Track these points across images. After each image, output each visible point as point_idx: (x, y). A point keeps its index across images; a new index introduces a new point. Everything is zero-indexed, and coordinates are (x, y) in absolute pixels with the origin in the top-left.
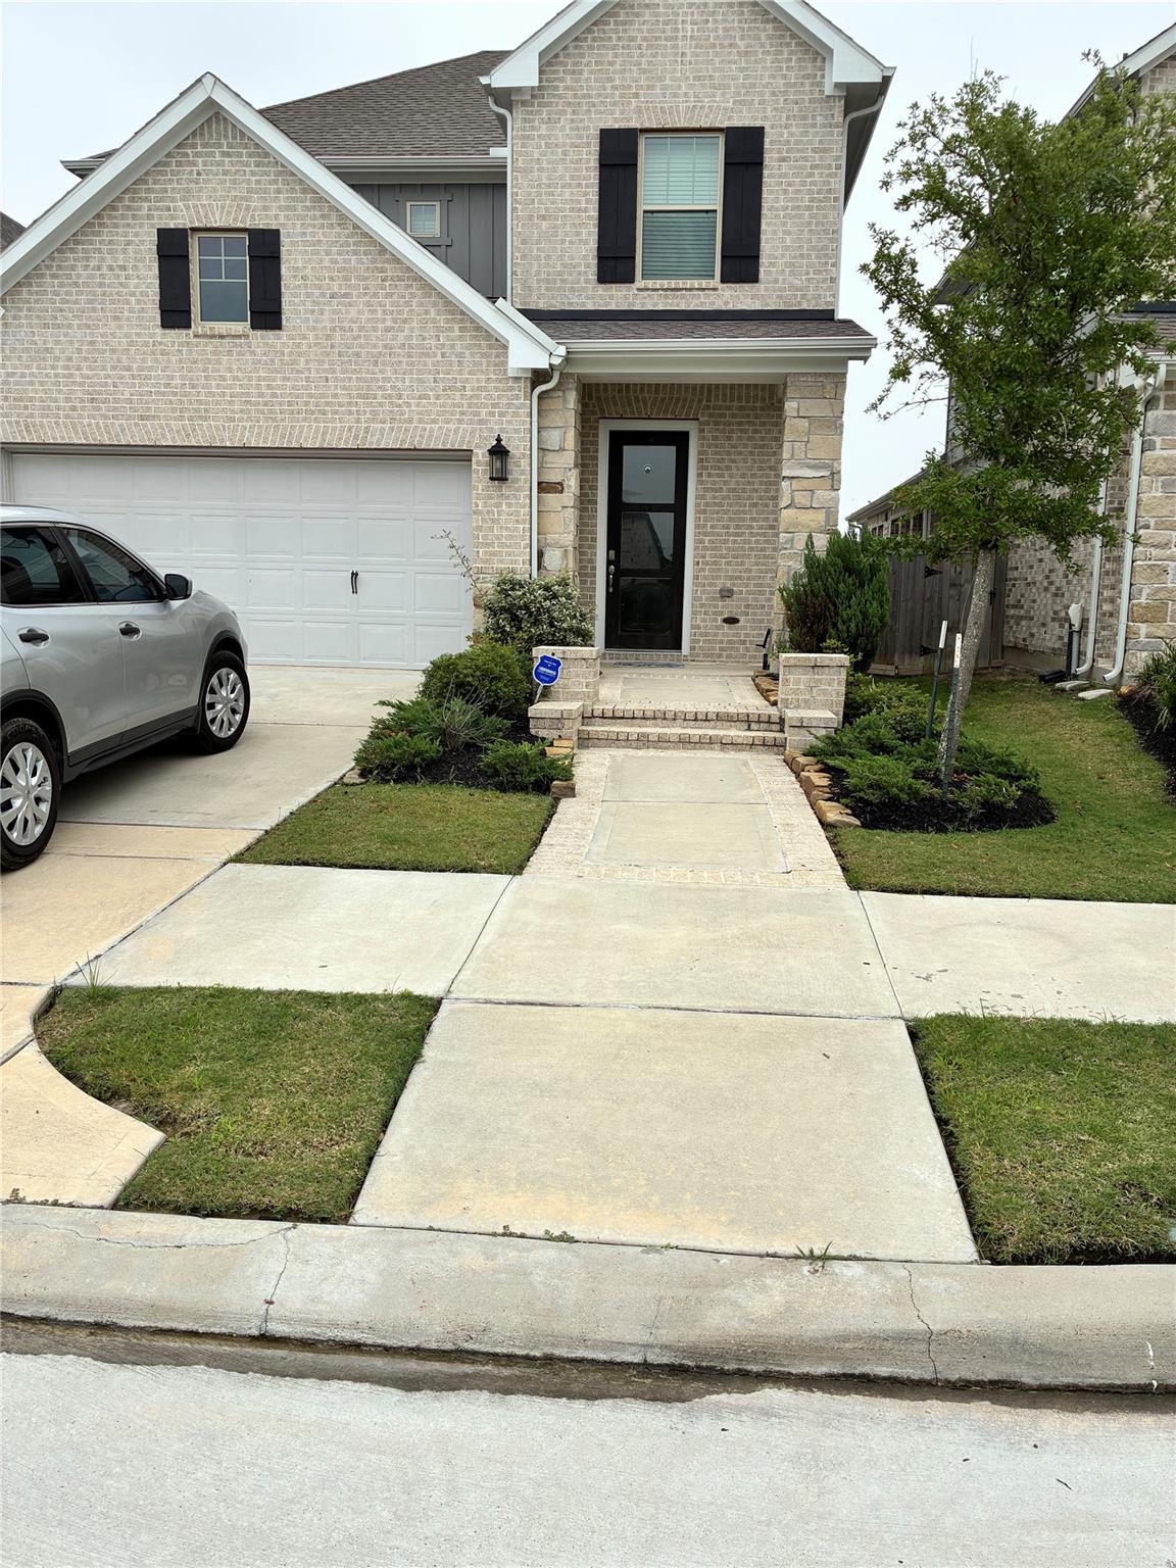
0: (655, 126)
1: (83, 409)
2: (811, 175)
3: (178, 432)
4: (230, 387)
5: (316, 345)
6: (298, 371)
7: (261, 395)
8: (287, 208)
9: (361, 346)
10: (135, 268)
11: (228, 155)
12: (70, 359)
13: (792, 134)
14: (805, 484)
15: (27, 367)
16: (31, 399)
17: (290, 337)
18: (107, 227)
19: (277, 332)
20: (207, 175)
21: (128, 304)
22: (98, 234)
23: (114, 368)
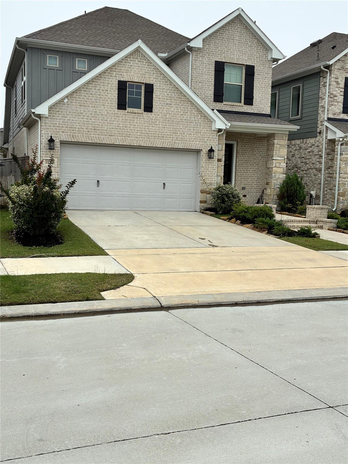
0: (229, 62)
1: (92, 132)
2: (265, 79)
3: (121, 140)
4: (137, 128)
5: (162, 118)
6: (156, 125)
7: (146, 131)
8: (156, 78)
9: (174, 119)
10: (110, 91)
11: (140, 61)
12: (88, 116)
13: (261, 68)
14: (278, 161)
15: (74, 118)
16: (75, 128)
17: (155, 115)
18: (102, 78)
19: (151, 113)
20: (133, 66)
21: (107, 101)
22: (99, 80)
23: (102, 120)
